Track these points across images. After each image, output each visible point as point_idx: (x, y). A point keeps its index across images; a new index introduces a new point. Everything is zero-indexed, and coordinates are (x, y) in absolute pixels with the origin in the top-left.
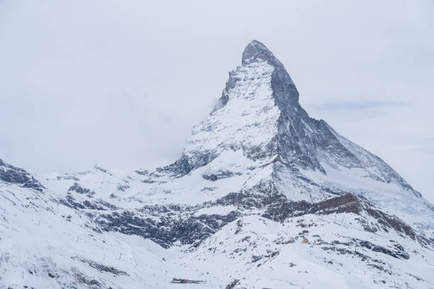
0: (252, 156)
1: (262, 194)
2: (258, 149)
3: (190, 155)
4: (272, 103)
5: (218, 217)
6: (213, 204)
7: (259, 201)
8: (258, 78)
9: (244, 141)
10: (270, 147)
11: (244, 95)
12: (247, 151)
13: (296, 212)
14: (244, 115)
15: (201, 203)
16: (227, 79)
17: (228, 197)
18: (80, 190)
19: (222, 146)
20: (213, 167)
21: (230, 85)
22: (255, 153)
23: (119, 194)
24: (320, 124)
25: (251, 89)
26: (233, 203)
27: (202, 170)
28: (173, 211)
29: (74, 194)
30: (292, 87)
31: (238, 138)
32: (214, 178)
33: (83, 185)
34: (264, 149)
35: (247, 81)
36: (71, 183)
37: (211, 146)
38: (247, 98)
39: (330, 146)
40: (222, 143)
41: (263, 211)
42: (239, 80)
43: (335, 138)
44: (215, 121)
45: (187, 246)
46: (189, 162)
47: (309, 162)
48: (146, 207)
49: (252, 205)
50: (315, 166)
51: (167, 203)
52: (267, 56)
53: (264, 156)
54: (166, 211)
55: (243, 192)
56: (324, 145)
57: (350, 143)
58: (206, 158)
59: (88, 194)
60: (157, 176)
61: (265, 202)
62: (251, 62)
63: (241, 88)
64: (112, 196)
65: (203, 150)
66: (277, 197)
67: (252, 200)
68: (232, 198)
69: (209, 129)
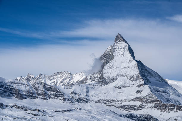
0: (131, 79)
1: (150, 98)
2: (133, 77)
3: (107, 78)
5: (135, 106)
6: (130, 101)
7: (150, 101)
8: (123, 49)
9: (126, 73)
10: (138, 76)
11: (119, 55)
12: (128, 78)
13: (170, 107)
14: (122, 63)
15: (123, 99)
17: (135, 98)
18: (75, 94)
21: (112, 50)
24: (139, 62)
25: (122, 53)
26: (138, 101)
27: (112, 84)
28: (112, 102)
29: (73, 95)
31: (123, 72)
32: (120, 88)
33: (75, 92)
34: (136, 78)
35: (119, 49)
36: (71, 91)
37: (113, 75)
38: (121, 56)
39: (143, 70)
40: (118, 74)
41: (153, 105)
42: (116, 49)
43: (144, 67)
44: (112, 65)
46: (107, 81)
48: (100, 100)
49: (147, 102)
52: (123, 40)
53: (136, 80)
54: (109, 101)
55: (143, 98)
57: (149, 68)
58: (113, 80)
59: (78, 95)
60: (95, 86)
61: (152, 101)
62: (119, 42)
63: (117, 52)
64: (86, 95)
65: (111, 76)
67: (147, 101)
68: (138, 99)
69: (111, 68)
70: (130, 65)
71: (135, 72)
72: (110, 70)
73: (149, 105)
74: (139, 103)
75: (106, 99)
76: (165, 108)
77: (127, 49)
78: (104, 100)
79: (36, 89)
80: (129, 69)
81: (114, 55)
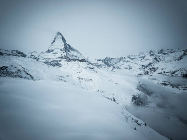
2: (62, 49)
3: (50, 50)
4: (63, 42)
5: (58, 61)
6: (57, 58)
8: (60, 38)
10: (63, 49)
13: (72, 60)
14: (58, 44)
15: (54, 58)
16: (54, 38)
17: (59, 57)
18: (33, 56)
19: (55, 48)
20: (54, 52)
21: (55, 38)
22: (61, 50)
23: (39, 56)
24: (69, 45)
27: (52, 52)
29: (32, 56)
30: (65, 39)
31: (58, 47)
32: (55, 54)
33: (33, 55)
35: (58, 38)
36: (31, 54)
37: (53, 48)
38: (58, 41)
41: (66, 60)
45: (58, 67)
47: (69, 51)
50: (70, 52)
51: (48, 58)
52: (60, 34)
53: (63, 50)
56: (69, 48)
58: (53, 50)
60: (45, 53)
61: (66, 58)
62: (58, 35)
64: (38, 57)
66: (68, 58)
67: (63, 58)
68: (60, 58)
69: (53, 46)
70: (61, 44)
71: (63, 47)
72: (53, 47)
73: (64, 60)
74: (60, 59)
75: (47, 58)
76: (70, 61)
77: (62, 38)
78: (46, 59)
79: (13, 53)
80: (61, 46)
81: (56, 40)
